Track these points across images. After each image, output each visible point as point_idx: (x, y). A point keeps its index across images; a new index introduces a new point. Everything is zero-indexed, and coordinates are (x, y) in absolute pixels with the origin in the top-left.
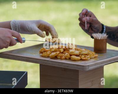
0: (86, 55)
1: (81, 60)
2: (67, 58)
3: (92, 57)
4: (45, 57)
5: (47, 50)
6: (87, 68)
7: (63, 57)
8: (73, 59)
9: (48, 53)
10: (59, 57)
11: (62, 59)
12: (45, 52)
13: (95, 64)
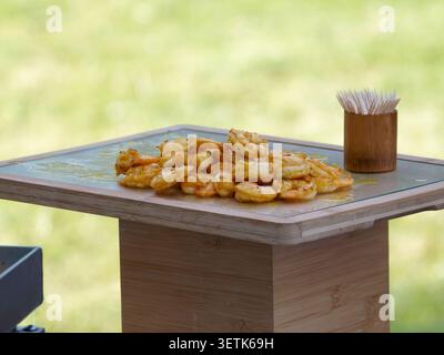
0: (302, 178)
1: (278, 199)
2: (223, 192)
3: (326, 189)
4: (135, 188)
5: (144, 157)
6: (295, 232)
7: (208, 190)
8: (244, 198)
9: (149, 171)
10: (190, 190)
11: (199, 197)
12: (137, 169)
13: (332, 219)
